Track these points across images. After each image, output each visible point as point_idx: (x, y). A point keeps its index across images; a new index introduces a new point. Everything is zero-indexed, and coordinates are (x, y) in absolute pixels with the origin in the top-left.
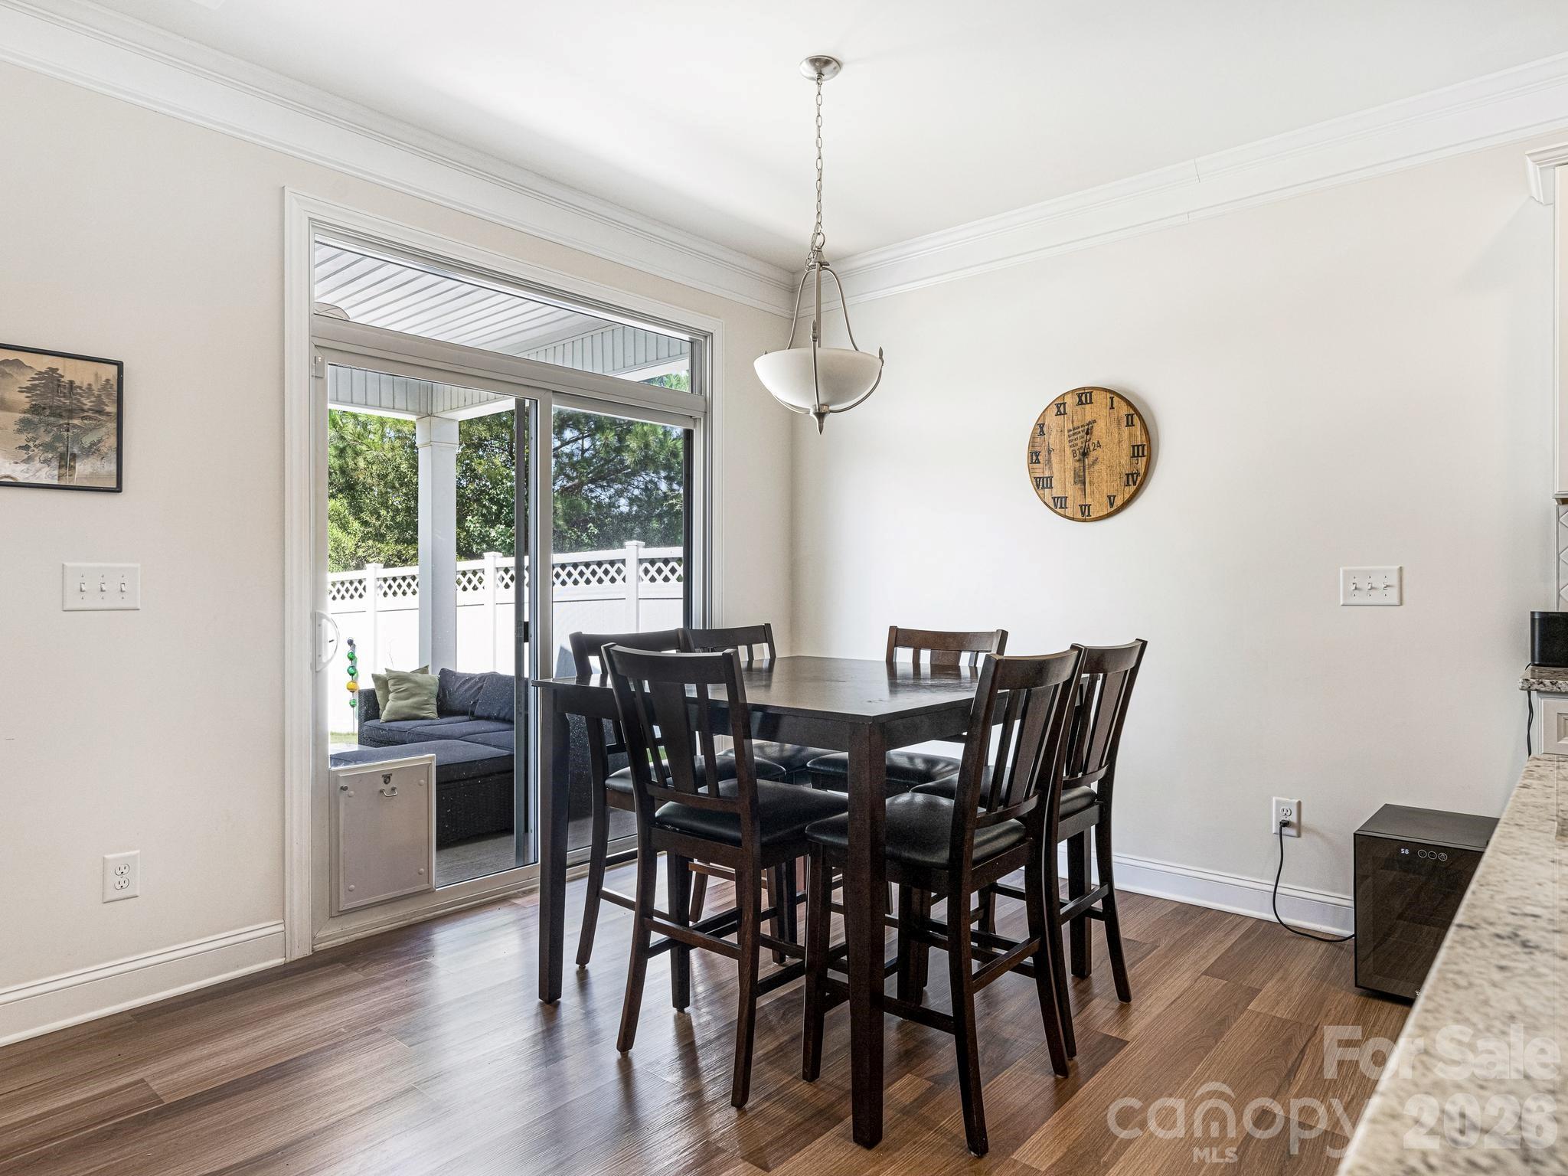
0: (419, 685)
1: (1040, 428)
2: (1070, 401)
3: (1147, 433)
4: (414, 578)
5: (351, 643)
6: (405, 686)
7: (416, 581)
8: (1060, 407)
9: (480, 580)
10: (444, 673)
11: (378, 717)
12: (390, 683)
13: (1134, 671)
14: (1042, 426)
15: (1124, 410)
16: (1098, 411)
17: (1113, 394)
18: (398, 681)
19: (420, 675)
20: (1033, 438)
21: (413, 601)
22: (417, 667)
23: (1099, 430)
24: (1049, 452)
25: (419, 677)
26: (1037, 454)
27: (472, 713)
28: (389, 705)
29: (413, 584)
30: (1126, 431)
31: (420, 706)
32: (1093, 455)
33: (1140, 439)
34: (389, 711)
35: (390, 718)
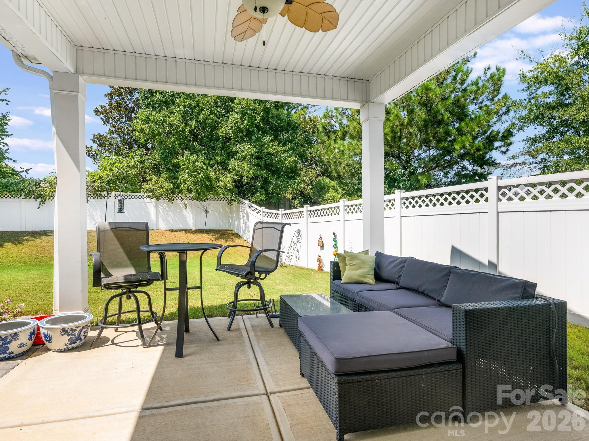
0: (363, 262)
4: (360, 205)
5: (334, 234)
6: (355, 262)
7: (362, 206)
9: (393, 205)
10: (379, 255)
11: (340, 278)
12: (347, 259)
18: (351, 259)
19: (364, 255)
21: (359, 215)
22: (361, 250)
25: (363, 257)
27: (398, 283)
28: (346, 272)
29: (360, 208)
31: (364, 276)
34: (346, 277)
35: (347, 281)
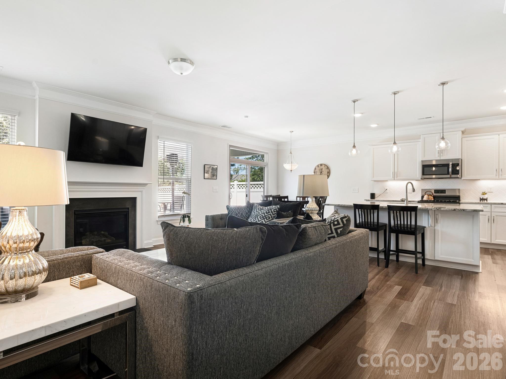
1: (315, 169)
2: (319, 165)
3: (329, 170)
8: (318, 166)
13: (326, 199)
14: (316, 168)
15: (326, 167)
16: (323, 167)
17: (325, 165)
20: (314, 170)
23: (323, 170)
24: (317, 172)
26: (315, 172)
30: (327, 170)
32: (322, 173)
33: (328, 171)
